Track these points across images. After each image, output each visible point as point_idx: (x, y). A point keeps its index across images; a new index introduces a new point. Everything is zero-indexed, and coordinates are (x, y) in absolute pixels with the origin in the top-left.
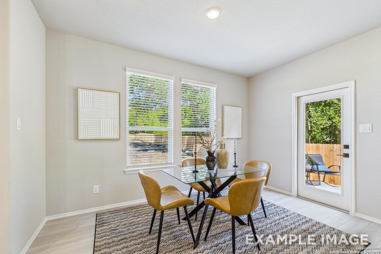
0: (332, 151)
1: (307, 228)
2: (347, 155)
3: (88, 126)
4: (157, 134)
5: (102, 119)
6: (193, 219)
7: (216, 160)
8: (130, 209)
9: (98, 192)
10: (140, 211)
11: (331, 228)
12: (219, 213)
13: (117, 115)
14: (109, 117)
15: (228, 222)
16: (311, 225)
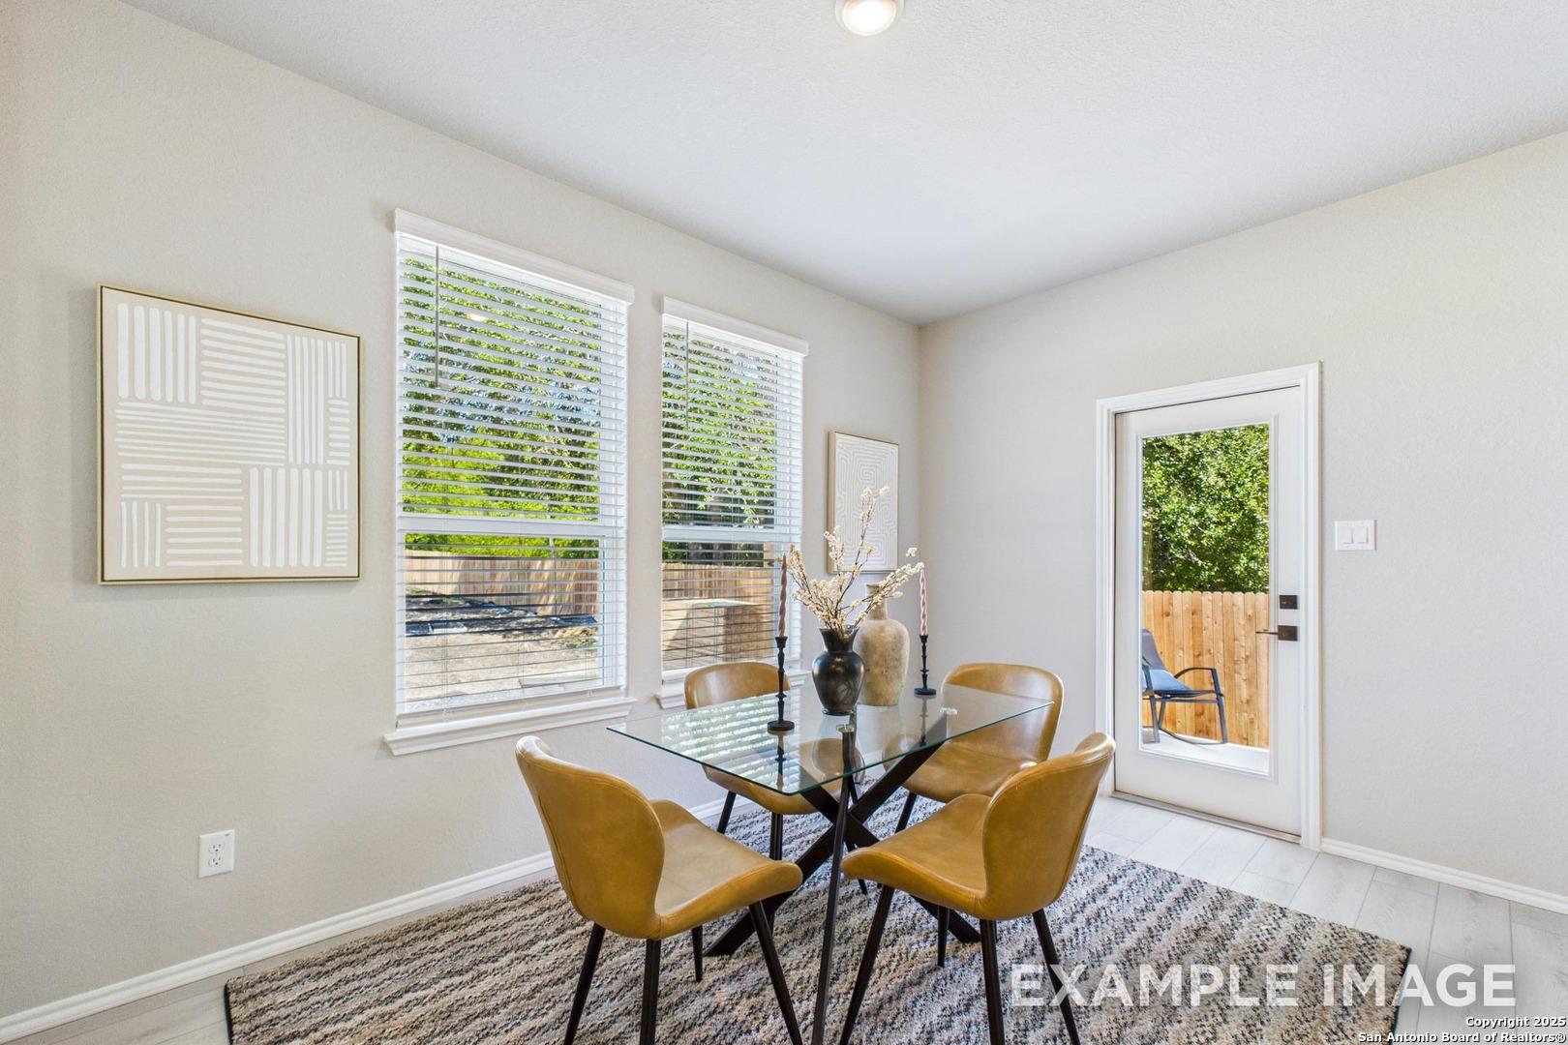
0: (1168, 615)
1: (1199, 919)
2: (1289, 633)
3: (170, 508)
4: (469, 551)
5: (254, 473)
6: (754, 947)
7: (862, 669)
8: (420, 934)
9: (232, 869)
10: (480, 940)
11: (1272, 907)
12: (857, 900)
13: (344, 450)
14: (299, 462)
15: (907, 937)
16: (1206, 906)
